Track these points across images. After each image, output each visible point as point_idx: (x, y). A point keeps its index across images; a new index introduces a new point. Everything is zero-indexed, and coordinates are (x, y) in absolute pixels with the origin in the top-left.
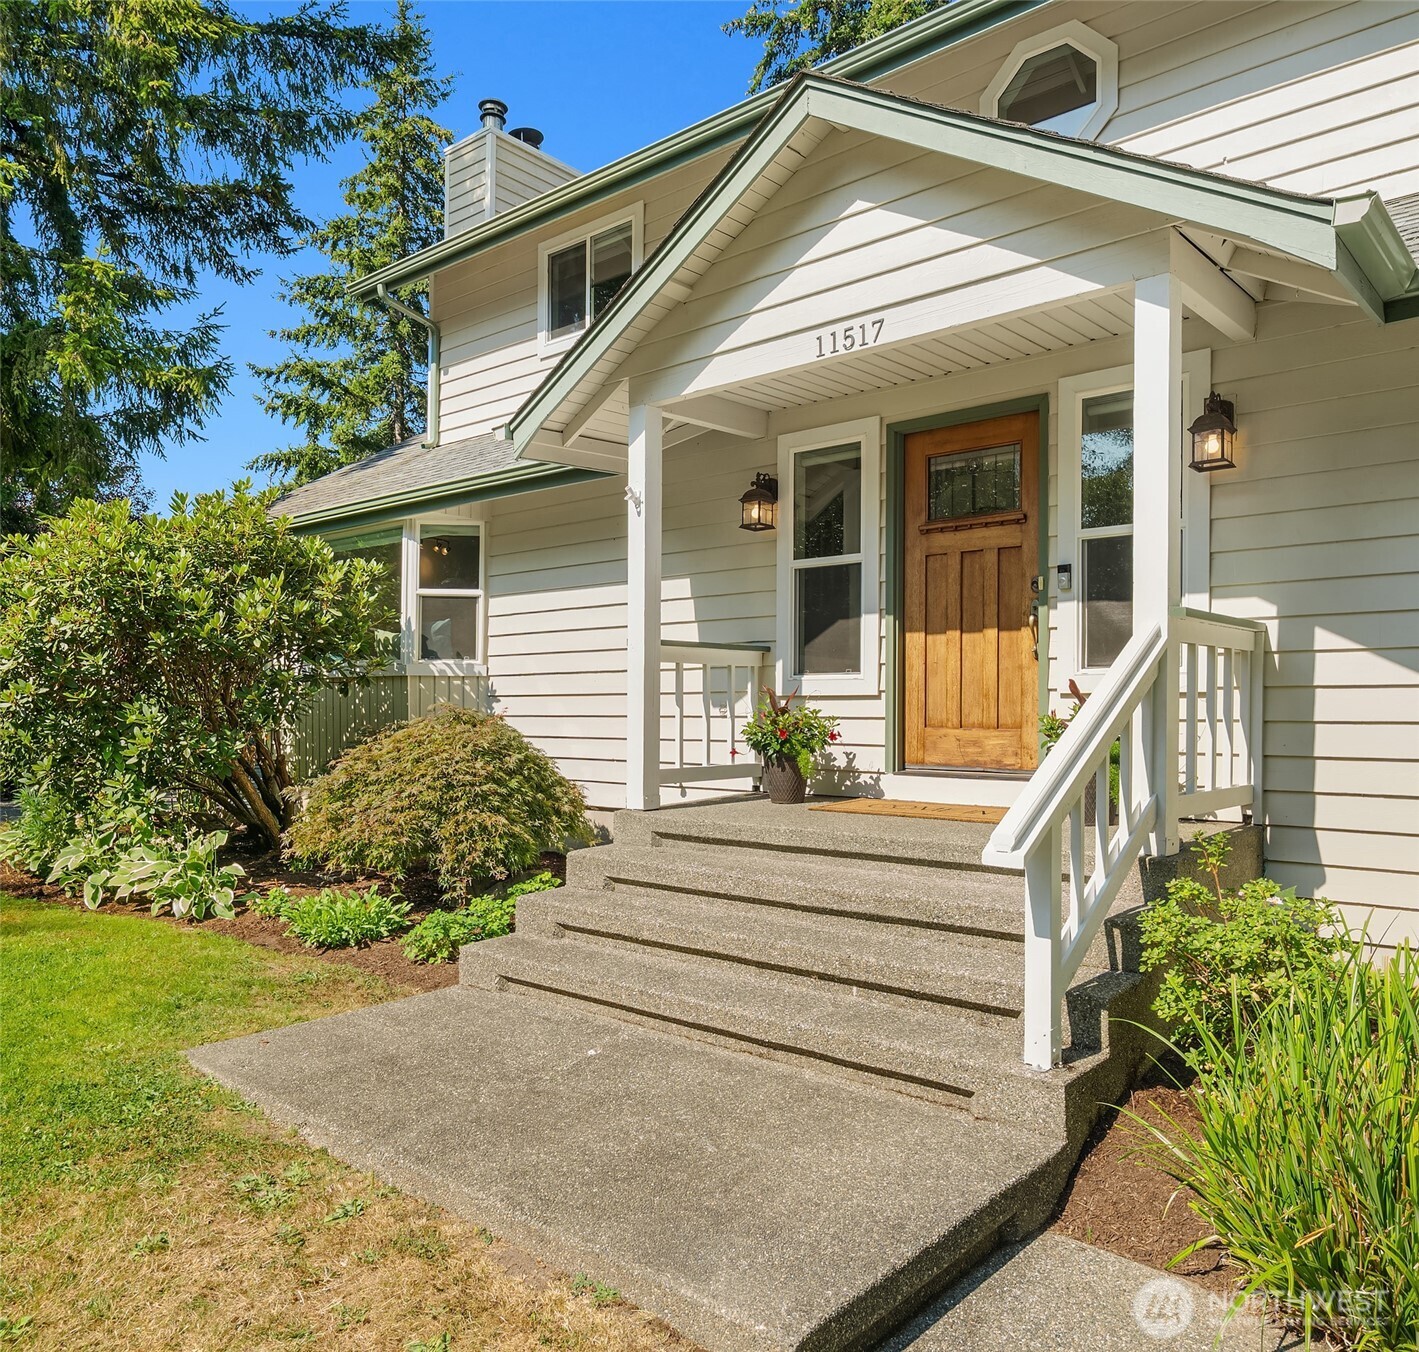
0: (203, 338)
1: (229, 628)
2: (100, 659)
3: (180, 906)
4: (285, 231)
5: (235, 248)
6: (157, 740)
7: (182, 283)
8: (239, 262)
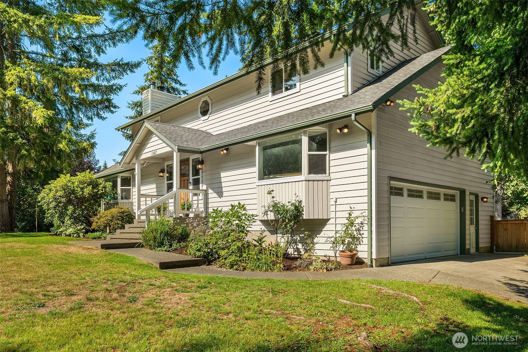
0: (92, 136)
1: (82, 194)
2: (64, 199)
3: (75, 235)
4: (112, 109)
5: (102, 113)
6: (72, 211)
7: (90, 122)
8: (103, 116)
